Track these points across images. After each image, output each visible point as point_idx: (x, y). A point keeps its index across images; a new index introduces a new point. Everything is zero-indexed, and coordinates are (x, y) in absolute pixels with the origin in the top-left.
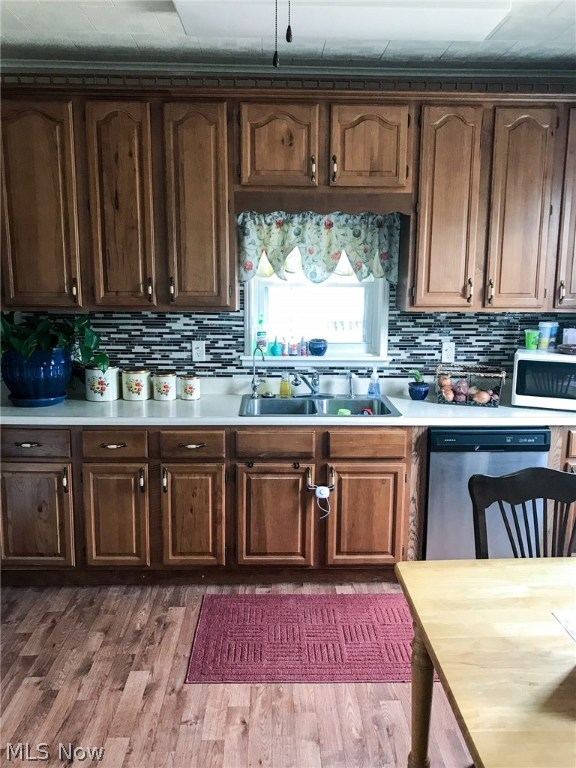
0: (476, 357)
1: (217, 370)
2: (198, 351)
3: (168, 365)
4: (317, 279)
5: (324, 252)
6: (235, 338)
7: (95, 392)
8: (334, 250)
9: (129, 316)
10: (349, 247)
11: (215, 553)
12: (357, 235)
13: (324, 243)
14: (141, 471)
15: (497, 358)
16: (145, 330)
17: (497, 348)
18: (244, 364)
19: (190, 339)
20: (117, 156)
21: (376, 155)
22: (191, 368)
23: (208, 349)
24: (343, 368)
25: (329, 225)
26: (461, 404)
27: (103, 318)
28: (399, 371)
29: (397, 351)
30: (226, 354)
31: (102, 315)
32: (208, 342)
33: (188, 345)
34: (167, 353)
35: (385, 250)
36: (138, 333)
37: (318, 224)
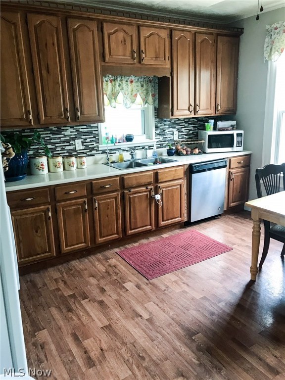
0: (185, 137)
1: (88, 153)
2: (78, 145)
3: (64, 153)
4: (128, 106)
5: (130, 94)
6: (94, 137)
7: (39, 170)
8: (134, 93)
9: (43, 130)
10: (140, 91)
11: (117, 233)
12: (142, 86)
13: (130, 90)
14: (85, 202)
15: (191, 136)
16: (52, 136)
17: (191, 132)
18: (100, 149)
19: (74, 139)
20: (46, 45)
21: (157, 50)
22: (76, 153)
23: (83, 143)
24: (139, 147)
25: (132, 82)
26: (189, 155)
27: (29, 132)
28: (159, 145)
29: (158, 137)
30: (91, 145)
31: (29, 131)
32: (83, 140)
33: (73, 142)
34: (64, 147)
35: (153, 93)
36: (48, 138)
37: (127, 81)
